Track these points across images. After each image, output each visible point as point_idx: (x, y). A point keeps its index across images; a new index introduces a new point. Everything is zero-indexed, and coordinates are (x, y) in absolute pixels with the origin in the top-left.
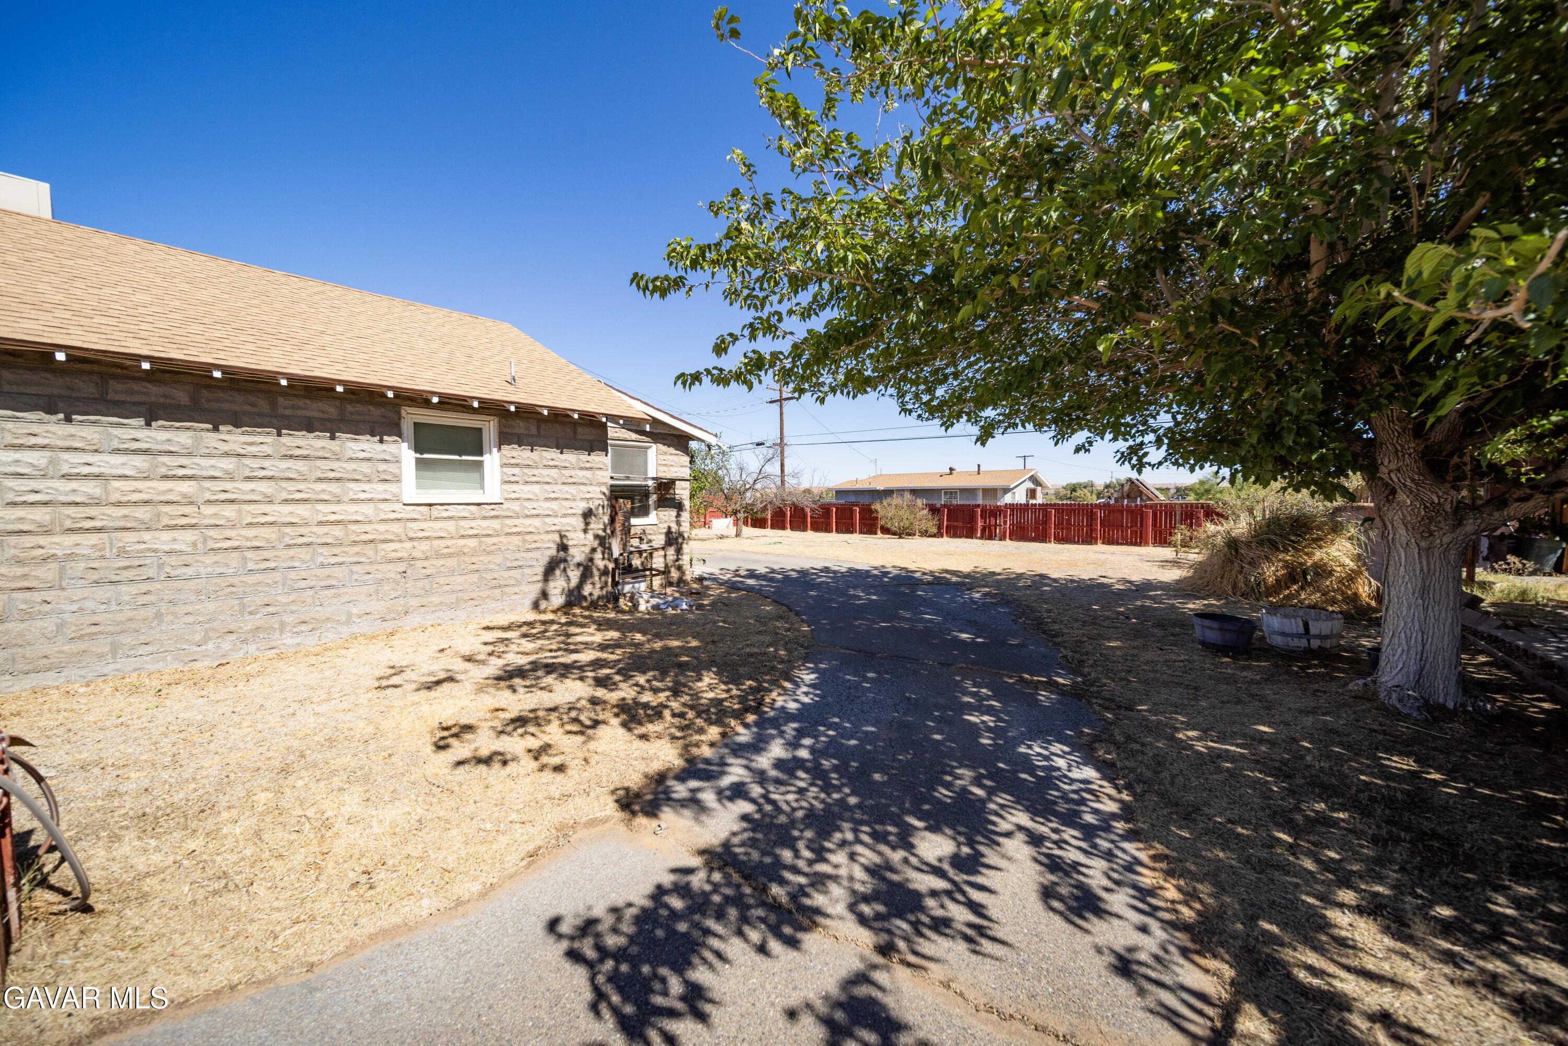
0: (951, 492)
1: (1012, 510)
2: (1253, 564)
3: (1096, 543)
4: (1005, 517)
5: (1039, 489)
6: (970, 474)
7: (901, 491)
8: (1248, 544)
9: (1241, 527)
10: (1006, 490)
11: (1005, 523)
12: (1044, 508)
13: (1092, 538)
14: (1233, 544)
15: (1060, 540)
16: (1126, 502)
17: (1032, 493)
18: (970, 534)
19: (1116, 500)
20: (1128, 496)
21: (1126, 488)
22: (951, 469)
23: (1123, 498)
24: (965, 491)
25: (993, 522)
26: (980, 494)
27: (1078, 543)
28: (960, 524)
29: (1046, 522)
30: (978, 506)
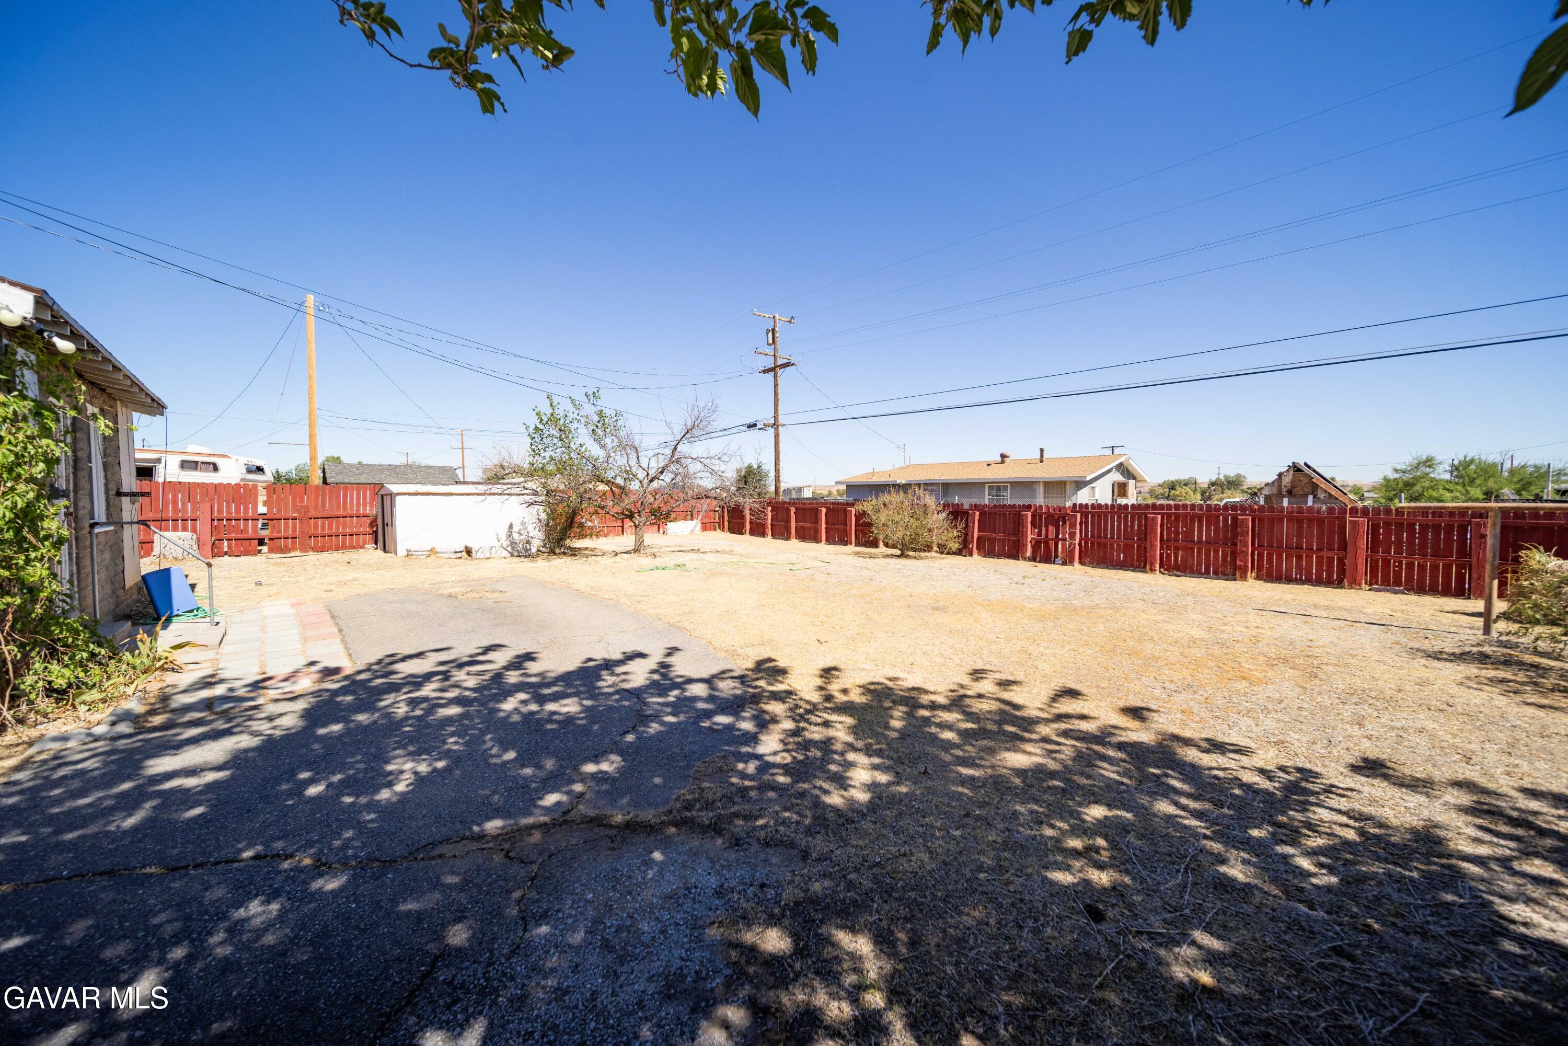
0: (997, 487)
1: (1085, 515)
3: (1244, 577)
4: (1073, 526)
5: (1132, 483)
6: (1029, 462)
10: (1080, 484)
11: (1072, 535)
12: (1141, 511)
13: (1235, 567)
15: (1171, 568)
16: (1285, 502)
17: (1121, 489)
18: (1014, 552)
19: (1268, 498)
20: (1290, 493)
21: (1289, 477)
22: (1003, 456)
23: (1280, 495)
24: (1017, 485)
25: (1052, 534)
26: (1041, 490)
27: (1208, 575)
28: (999, 536)
29: (1145, 534)
30: (1028, 507)
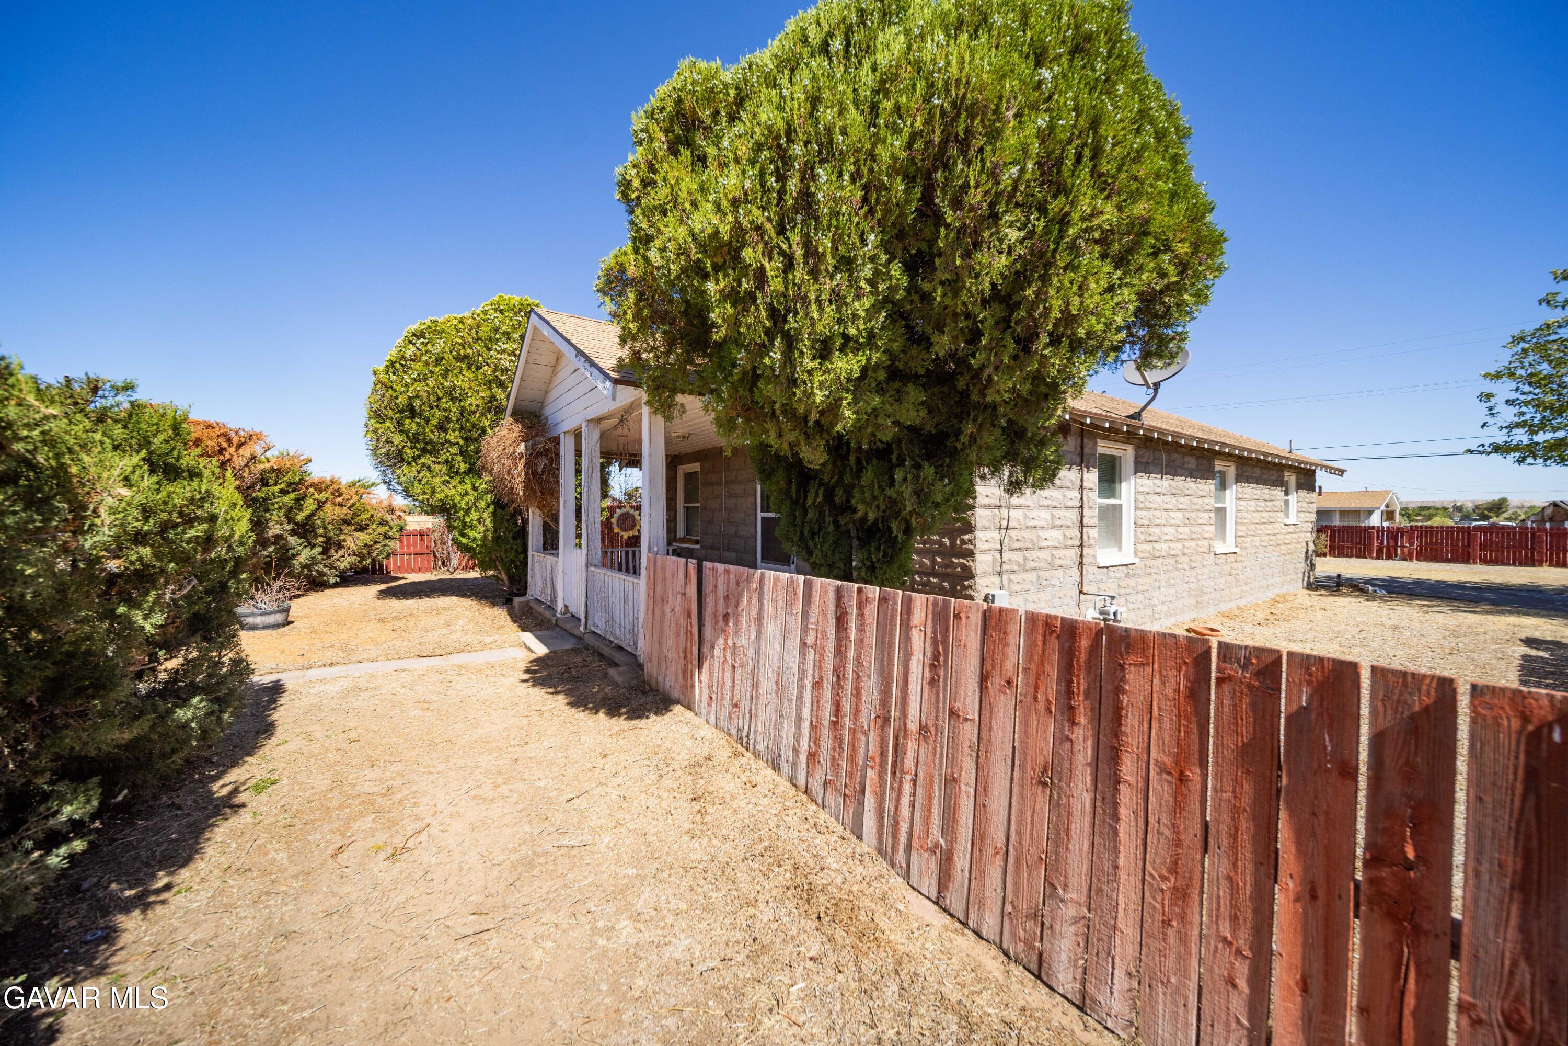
13: (1534, 560)
20: (1551, 520)
21: (1548, 511)
23: (1543, 521)
27: (1514, 565)
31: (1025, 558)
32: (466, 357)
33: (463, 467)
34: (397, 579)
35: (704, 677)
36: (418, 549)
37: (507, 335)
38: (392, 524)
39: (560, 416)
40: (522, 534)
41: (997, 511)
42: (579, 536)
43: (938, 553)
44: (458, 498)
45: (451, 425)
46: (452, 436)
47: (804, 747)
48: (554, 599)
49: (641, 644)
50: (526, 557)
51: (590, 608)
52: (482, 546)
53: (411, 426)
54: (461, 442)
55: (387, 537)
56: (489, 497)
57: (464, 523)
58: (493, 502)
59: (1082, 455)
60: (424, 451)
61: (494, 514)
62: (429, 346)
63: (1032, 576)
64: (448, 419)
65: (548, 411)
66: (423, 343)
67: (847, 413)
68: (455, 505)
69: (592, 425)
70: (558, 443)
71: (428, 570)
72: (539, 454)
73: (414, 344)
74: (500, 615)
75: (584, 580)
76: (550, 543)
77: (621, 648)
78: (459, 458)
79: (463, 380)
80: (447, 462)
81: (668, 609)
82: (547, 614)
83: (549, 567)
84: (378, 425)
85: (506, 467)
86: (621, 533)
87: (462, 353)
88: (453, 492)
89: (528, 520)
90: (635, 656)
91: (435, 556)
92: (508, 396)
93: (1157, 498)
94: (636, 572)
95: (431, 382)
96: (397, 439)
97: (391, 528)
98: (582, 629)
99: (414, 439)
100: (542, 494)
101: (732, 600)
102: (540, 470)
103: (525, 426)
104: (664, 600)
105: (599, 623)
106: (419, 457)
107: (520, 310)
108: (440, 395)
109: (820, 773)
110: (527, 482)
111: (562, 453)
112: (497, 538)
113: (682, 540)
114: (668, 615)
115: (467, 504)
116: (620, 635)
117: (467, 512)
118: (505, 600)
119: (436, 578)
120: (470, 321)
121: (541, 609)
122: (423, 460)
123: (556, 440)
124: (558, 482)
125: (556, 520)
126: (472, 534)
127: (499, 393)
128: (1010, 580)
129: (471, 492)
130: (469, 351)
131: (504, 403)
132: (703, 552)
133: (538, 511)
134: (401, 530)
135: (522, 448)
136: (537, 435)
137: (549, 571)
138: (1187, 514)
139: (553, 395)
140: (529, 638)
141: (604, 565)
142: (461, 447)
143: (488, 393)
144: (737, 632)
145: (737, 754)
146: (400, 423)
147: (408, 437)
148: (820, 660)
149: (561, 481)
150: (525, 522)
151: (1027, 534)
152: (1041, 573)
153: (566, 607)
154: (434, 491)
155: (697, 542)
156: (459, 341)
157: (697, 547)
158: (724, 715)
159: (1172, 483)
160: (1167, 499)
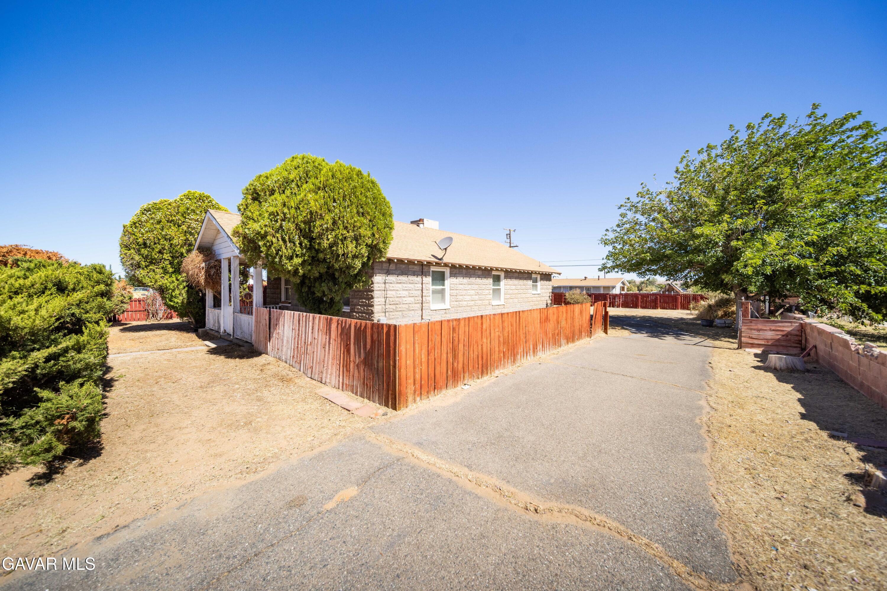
0: (598, 288)
1: (618, 296)
2: (715, 311)
5: (625, 287)
6: (594, 280)
7: (576, 287)
8: (714, 306)
9: (712, 302)
10: (612, 287)
11: (619, 301)
12: (630, 295)
13: (656, 307)
14: (710, 306)
15: (643, 307)
16: (667, 293)
17: (623, 289)
20: (668, 291)
21: (667, 287)
22: (586, 278)
23: (666, 291)
24: (594, 287)
26: (602, 288)
27: (650, 309)
30: (608, 294)
31: (396, 307)
32: (172, 221)
33: (171, 270)
34: (126, 324)
35: (271, 344)
36: (137, 309)
37: (193, 211)
38: (125, 295)
39: (221, 251)
40: (203, 300)
41: (383, 292)
42: (230, 301)
43: (365, 306)
44: (169, 284)
45: (165, 251)
46: (165, 256)
47: (292, 355)
48: (219, 327)
49: (253, 338)
50: (205, 311)
51: (235, 329)
52: (182, 306)
53: (144, 252)
54: (170, 258)
55: (122, 302)
56: (185, 284)
57: (172, 296)
58: (187, 286)
59: (422, 272)
60: (151, 263)
61: (188, 291)
62: (153, 215)
63: (400, 313)
64: (164, 249)
65: (215, 248)
66: (150, 214)
67: (301, 271)
68: (167, 287)
69: (235, 258)
70: (221, 263)
71: (143, 320)
72: (211, 267)
73: (145, 214)
74: (193, 336)
75: (232, 318)
76: (217, 304)
77: (247, 342)
78: (169, 266)
79: (172, 231)
80: (163, 268)
81: (261, 325)
82: (216, 334)
83: (217, 314)
84: (127, 251)
85: (196, 273)
86: (246, 300)
87: (171, 219)
88: (166, 281)
89: (205, 294)
90: (251, 343)
91: (148, 312)
92: (196, 240)
93: (461, 286)
94: (252, 314)
95: (155, 232)
96: (137, 258)
97: (124, 297)
98: (232, 337)
99: (146, 258)
100: (213, 283)
101: (278, 320)
102: (212, 274)
103: (205, 256)
104: (260, 322)
105: (239, 335)
106: (148, 266)
107: (200, 199)
108: (160, 238)
109: (295, 360)
110: (206, 279)
111: (222, 267)
112: (189, 303)
113: (283, 302)
114: (261, 327)
115: (174, 286)
116: (247, 338)
117: (174, 290)
118: (195, 330)
119: (150, 323)
120: (174, 205)
121: (213, 332)
122: (151, 267)
123: (220, 261)
124: (220, 279)
125: (220, 294)
126: (176, 300)
127: (191, 238)
128: (389, 315)
129: (176, 281)
130: (174, 218)
131: (194, 242)
132: (292, 307)
133: (211, 290)
134: (130, 298)
135: (203, 265)
136: (210, 259)
137: (217, 316)
138: (477, 291)
139: (218, 242)
140: (207, 343)
141: (241, 312)
142: (170, 261)
143: (185, 238)
144: (279, 329)
145: (278, 361)
146: (139, 250)
147: (143, 257)
148: (295, 332)
149: (222, 279)
150: (204, 295)
151: (397, 299)
152: (403, 312)
153: (225, 330)
154: (156, 281)
155: (290, 303)
156: (169, 213)
157: (290, 305)
158: (276, 353)
159: (469, 280)
160: (466, 286)
